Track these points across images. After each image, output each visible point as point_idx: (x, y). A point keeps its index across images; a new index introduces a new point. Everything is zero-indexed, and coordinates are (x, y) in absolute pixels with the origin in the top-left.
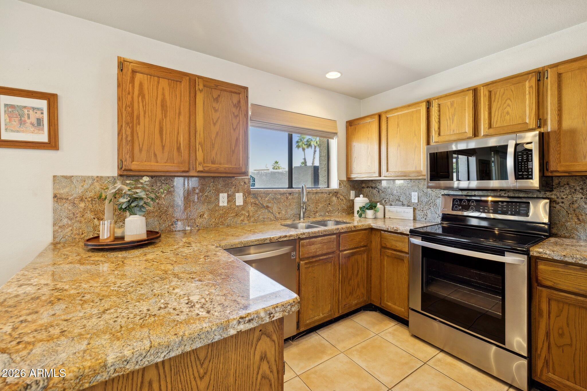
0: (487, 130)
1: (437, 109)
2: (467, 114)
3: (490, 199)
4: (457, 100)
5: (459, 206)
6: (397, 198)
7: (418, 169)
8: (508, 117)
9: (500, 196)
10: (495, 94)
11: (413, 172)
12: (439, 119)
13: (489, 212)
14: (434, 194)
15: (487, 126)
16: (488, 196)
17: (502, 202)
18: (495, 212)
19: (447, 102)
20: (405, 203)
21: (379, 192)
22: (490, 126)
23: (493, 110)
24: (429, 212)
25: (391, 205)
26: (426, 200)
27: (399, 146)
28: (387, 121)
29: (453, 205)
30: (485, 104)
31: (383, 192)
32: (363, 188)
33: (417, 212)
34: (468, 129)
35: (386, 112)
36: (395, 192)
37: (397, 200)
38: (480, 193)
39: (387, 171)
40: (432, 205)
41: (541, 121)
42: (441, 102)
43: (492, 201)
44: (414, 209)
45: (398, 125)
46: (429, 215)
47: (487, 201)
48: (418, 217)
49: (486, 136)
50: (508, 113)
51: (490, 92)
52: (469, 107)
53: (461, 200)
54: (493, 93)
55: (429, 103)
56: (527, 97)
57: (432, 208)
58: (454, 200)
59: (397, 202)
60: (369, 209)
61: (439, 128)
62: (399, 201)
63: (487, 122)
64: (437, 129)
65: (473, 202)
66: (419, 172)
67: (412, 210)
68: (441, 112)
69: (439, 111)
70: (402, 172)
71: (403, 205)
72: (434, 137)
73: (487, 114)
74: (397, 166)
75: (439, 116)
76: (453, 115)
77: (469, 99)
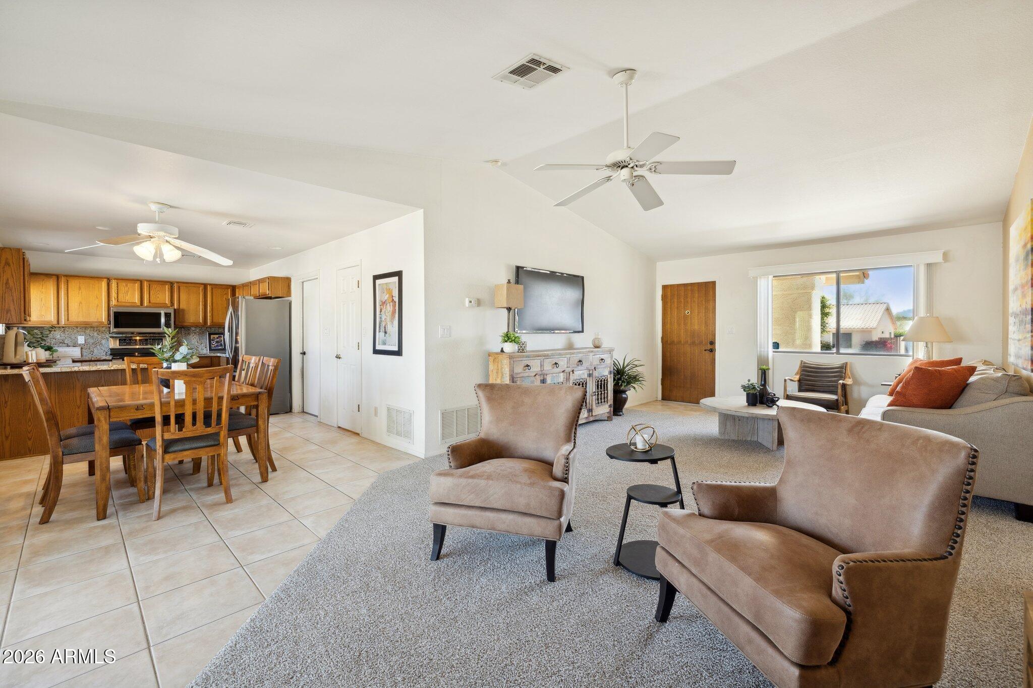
0: (148, 303)
1: (115, 285)
2: (136, 295)
3: (138, 338)
4: (130, 285)
5: (125, 342)
6: (62, 341)
7: (100, 320)
8: (158, 299)
9: (146, 337)
10: (152, 287)
11: (96, 322)
12: (117, 292)
13: (137, 345)
15: (148, 301)
16: (136, 337)
19: (122, 285)
20: (71, 344)
22: (150, 302)
23: (151, 294)
24: (95, 349)
26: (92, 341)
27: (81, 303)
28: (68, 285)
29: (120, 343)
30: (147, 290)
33: (84, 350)
34: (137, 300)
35: (66, 276)
39: (68, 320)
40: (98, 344)
41: (172, 304)
42: (119, 281)
43: (140, 340)
44: (82, 348)
45: (80, 288)
46: (96, 351)
47: (136, 340)
48: (85, 354)
49: (147, 307)
50: (158, 297)
51: (150, 285)
52: (138, 290)
53: (125, 340)
55: (109, 280)
56: (167, 292)
58: (120, 340)
61: (117, 297)
62: (64, 343)
63: (148, 299)
64: (116, 297)
66: (102, 323)
67: (80, 349)
68: (119, 288)
69: (117, 287)
70: (85, 322)
71: (68, 346)
72: (113, 302)
73: (148, 295)
74: (77, 316)
75: (118, 290)
76: (127, 292)
77: (137, 285)
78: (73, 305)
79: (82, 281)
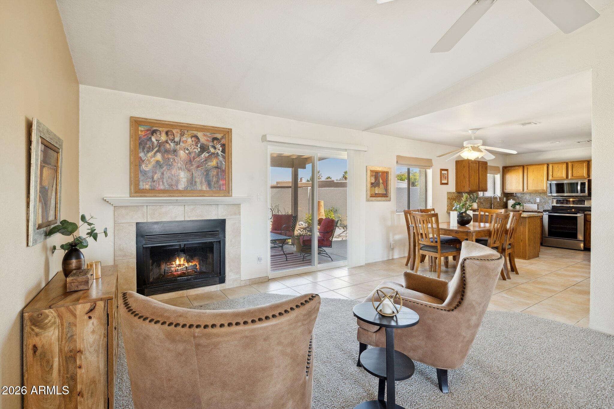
0: (571, 177)
1: (552, 167)
2: (564, 171)
3: (571, 200)
4: (560, 166)
5: (560, 202)
6: (529, 200)
8: (578, 174)
9: (575, 199)
10: (574, 166)
11: (541, 190)
12: (553, 171)
13: (571, 204)
14: (547, 198)
15: (571, 176)
16: (570, 199)
17: (576, 201)
18: (573, 204)
19: (556, 166)
20: (533, 202)
21: (518, 198)
22: (572, 176)
23: (573, 171)
24: (545, 206)
25: (525, 203)
26: (543, 201)
27: (533, 179)
29: (557, 203)
30: (570, 168)
31: (521, 198)
32: (508, 196)
33: (539, 206)
34: (564, 176)
35: (527, 166)
36: (528, 198)
37: (528, 201)
38: (568, 198)
39: (527, 189)
40: (546, 203)
41: (588, 176)
42: (554, 165)
44: (538, 205)
45: (533, 172)
47: (570, 201)
48: (540, 208)
49: (571, 179)
50: (578, 172)
52: (565, 169)
53: (560, 200)
54: (573, 165)
55: (548, 165)
57: (546, 204)
58: (557, 200)
59: (528, 202)
60: (517, 205)
61: (552, 174)
62: (529, 202)
63: (571, 174)
65: (565, 201)
69: (553, 168)
70: (535, 190)
71: (532, 203)
72: (550, 178)
73: (571, 171)
74: (532, 187)
75: (553, 170)
76: (558, 171)
77: (564, 166)
78: (530, 181)
79: (534, 167)
